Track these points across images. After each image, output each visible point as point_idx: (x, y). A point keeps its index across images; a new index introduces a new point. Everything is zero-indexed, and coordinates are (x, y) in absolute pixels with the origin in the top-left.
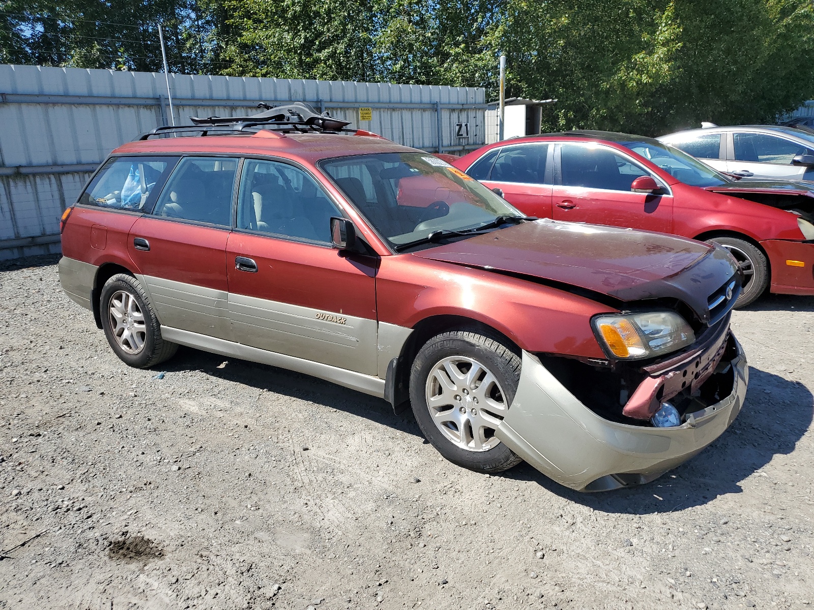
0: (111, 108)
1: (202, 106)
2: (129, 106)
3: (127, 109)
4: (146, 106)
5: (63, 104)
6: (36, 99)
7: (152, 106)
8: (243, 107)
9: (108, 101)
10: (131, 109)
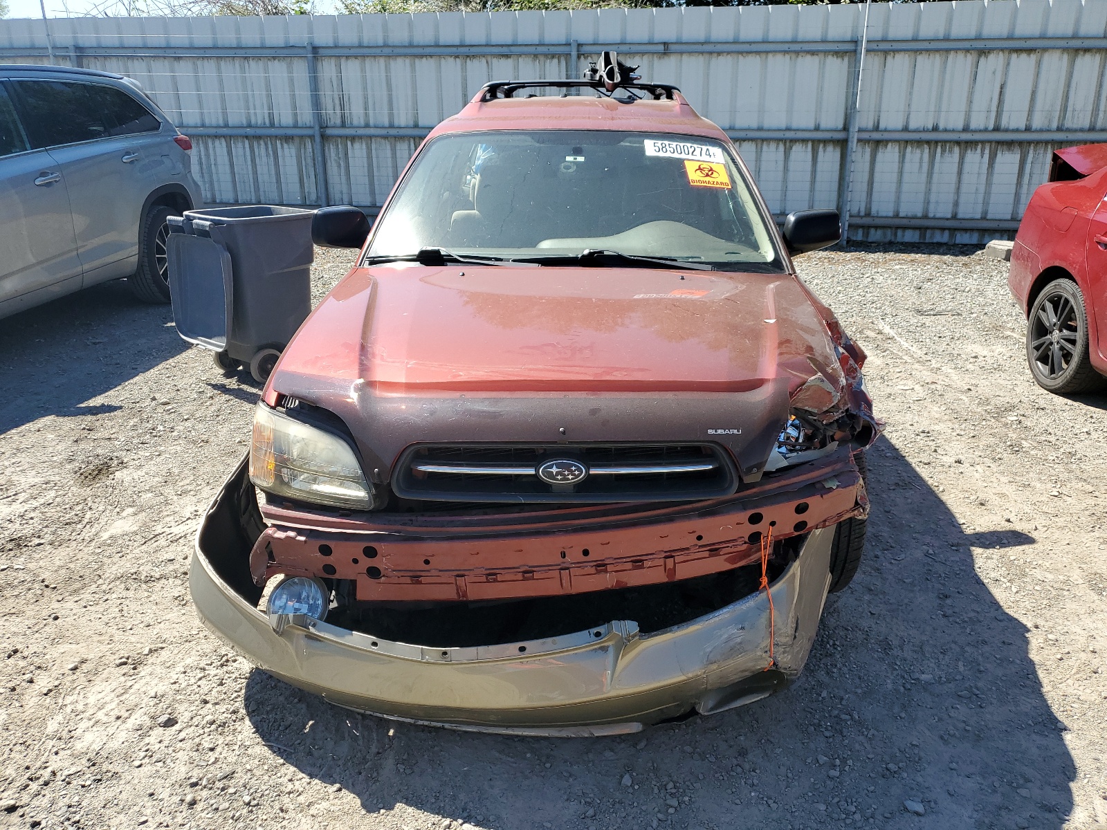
0: (787, 57)
1: (927, 50)
2: (813, 53)
3: (809, 57)
4: (837, 53)
5: (728, 53)
6: (700, 48)
7: (846, 52)
8: (1002, 50)
9: (785, 47)
10: (815, 57)
